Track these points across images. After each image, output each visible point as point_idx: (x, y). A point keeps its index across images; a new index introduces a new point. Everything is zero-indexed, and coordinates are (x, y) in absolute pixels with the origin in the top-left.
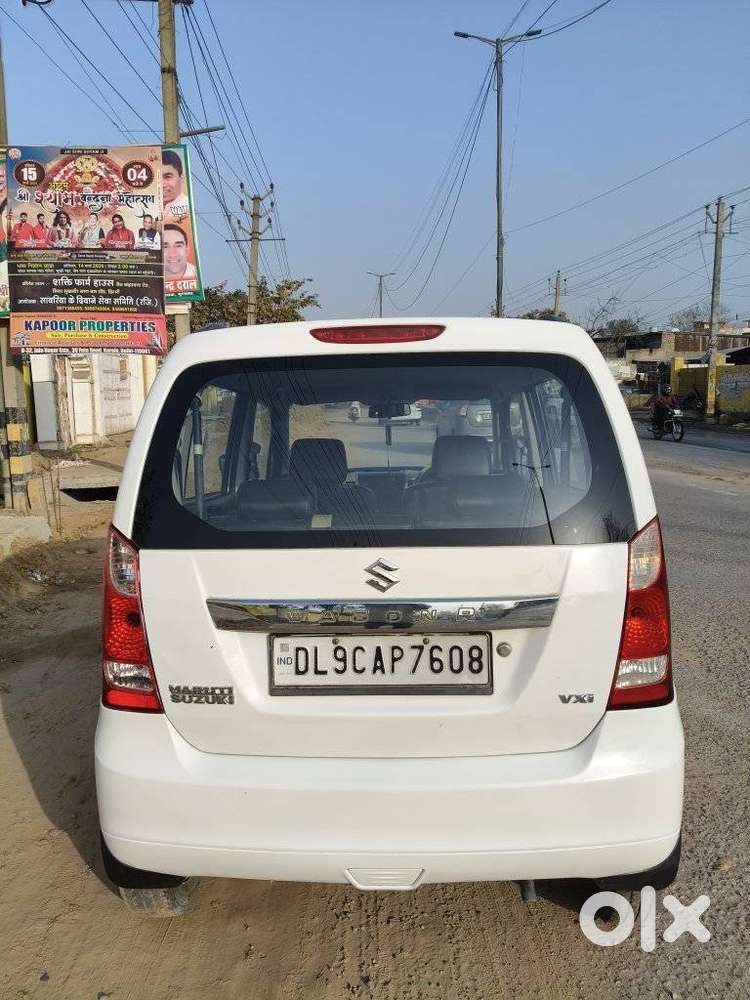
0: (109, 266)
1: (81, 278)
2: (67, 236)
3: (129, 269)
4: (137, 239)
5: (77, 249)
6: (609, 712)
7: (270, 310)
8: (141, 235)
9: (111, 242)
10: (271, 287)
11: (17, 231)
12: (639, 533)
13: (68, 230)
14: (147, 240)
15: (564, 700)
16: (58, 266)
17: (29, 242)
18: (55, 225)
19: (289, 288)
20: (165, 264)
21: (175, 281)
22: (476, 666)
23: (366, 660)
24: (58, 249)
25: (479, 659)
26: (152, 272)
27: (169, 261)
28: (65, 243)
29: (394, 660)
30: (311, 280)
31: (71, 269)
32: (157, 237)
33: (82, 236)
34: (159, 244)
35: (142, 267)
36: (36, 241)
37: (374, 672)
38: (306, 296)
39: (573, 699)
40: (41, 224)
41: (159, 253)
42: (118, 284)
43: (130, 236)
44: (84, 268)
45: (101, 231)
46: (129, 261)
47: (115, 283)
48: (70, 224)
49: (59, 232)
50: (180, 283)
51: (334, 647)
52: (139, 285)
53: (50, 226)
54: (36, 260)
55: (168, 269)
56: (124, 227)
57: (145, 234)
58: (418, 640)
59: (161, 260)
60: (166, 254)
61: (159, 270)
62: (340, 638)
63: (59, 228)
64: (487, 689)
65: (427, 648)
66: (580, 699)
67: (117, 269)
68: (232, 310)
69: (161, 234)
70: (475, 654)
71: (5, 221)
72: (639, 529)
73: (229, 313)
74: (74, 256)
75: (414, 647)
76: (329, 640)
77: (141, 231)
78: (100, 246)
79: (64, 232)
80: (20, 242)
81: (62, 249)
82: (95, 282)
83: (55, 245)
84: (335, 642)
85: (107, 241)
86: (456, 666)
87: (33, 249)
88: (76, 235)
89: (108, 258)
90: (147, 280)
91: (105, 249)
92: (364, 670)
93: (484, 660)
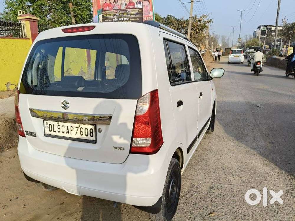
0: (128, 14)
1: (120, 18)
2: (117, 6)
3: (133, 14)
4: (136, 5)
5: (120, 9)
6: (130, 154)
7: (197, 25)
8: (137, 4)
9: (129, 6)
10: (198, 17)
11: (104, 5)
12: (142, 96)
13: (117, 4)
14: (139, 5)
15: (116, 148)
16: (114, 15)
17: (107, 8)
18: (114, 3)
19: (204, 17)
20: (144, 12)
21: (146, 17)
22: (91, 134)
23: (65, 129)
24: (114, 10)
25: (92, 133)
26: (140, 15)
27: (145, 11)
28: (116, 8)
29: (71, 130)
30: (211, 14)
31: (118, 15)
32: (141, 4)
33: (121, 5)
34: (142, 6)
35: (137, 14)
36: (109, 8)
37: (67, 133)
38: (209, 19)
39: (118, 148)
40: (110, 3)
41: (142, 9)
42: (130, 19)
43: (134, 4)
44: (121, 15)
45: (126, 3)
46: (134, 12)
47: (129, 19)
48: (118, 2)
49: (115, 5)
50: (148, 18)
51: (58, 125)
52: (136, 19)
53: (112, 3)
54: (109, 13)
55: (145, 14)
56: (132, 2)
57: (138, 3)
58: (77, 125)
59: (142, 11)
60: (144, 9)
61: (142, 14)
62: (59, 123)
63: (115, 3)
64: (95, 142)
65: (79, 128)
66: (120, 148)
67: (130, 15)
68: (184, 25)
69: (143, 3)
70: (91, 131)
71: (101, 3)
72: (143, 95)
73: (184, 26)
74: (119, 12)
75: (76, 127)
76: (57, 123)
77: (137, 2)
78: (125, 8)
79: (116, 4)
80: (105, 8)
81: (116, 10)
82: (124, 19)
83: (114, 9)
84: (58, 123)
85: (127, 6)
86: (86, 134)
87: (108, 10)
88: (119, 5)
89: (128, 11)
90: (138, 17)
91: (127, 9)
92: (64, 132)
93: (94, 133)
